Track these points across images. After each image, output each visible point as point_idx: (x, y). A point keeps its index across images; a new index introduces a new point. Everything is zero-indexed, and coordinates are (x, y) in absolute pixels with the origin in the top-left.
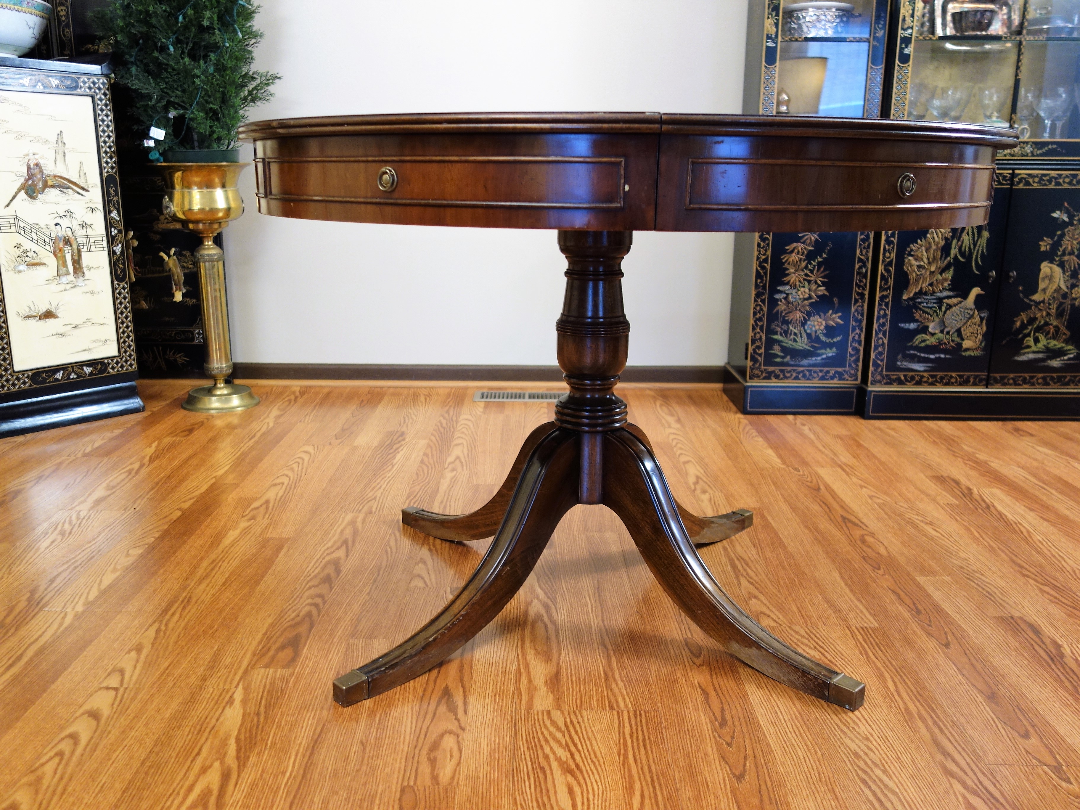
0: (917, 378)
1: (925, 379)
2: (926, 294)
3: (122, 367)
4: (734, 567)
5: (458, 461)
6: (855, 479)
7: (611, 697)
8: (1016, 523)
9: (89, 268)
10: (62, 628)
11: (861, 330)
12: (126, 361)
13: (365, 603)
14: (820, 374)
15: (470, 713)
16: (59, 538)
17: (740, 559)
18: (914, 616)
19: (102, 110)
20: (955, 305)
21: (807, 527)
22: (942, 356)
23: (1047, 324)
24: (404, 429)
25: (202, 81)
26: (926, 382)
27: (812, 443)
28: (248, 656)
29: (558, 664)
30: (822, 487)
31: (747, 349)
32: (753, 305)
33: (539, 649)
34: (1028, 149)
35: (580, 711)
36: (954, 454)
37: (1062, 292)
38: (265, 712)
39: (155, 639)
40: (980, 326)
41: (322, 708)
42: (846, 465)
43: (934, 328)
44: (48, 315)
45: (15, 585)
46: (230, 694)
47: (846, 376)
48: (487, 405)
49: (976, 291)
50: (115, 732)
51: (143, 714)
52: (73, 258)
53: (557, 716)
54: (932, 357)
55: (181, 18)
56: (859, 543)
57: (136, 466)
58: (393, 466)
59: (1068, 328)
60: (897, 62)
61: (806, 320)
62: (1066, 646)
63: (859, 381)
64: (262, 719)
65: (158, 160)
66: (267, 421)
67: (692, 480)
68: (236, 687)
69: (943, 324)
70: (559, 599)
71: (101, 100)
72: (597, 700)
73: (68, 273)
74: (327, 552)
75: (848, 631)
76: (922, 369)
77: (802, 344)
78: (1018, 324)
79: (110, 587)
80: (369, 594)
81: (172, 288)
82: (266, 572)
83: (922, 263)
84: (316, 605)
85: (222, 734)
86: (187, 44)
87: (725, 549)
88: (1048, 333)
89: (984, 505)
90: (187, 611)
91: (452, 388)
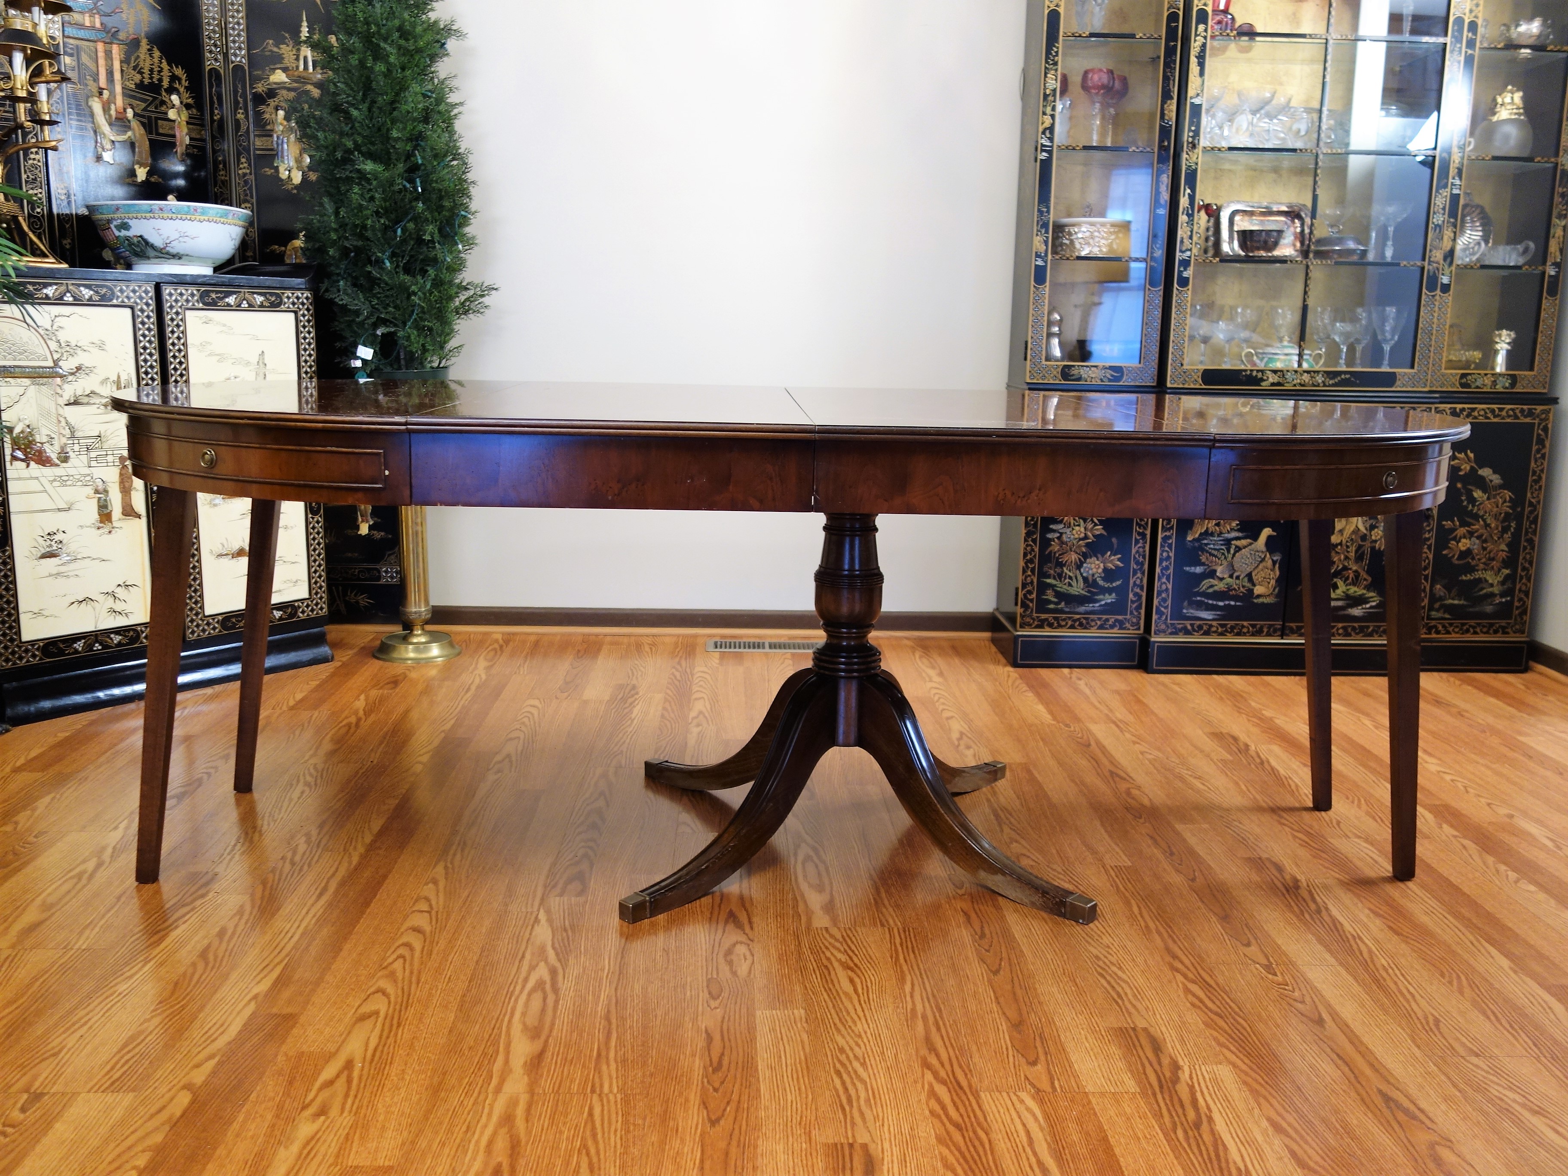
0: (1205, 628)
1: (1214, 629)
2: (1212, 534)
3: (312, 610)
5: (701, 716)
6: (1128, 735)
7: (882, 918)
8: (1286, 778)
11: (1143, 573)
12: (317, 604)
14: (1099, 623)
15: (756, 929)
16: (307, 789)
18: (1166, 857)
19: (304, 327)
20: (1245, 547)
21: (1073, 781)
22: (1232, 603)
23: (1345, 568)
24: (634, 682)
25: (420, 299)
26: (1215, 632)
27: (1087, 698)
28: (540, 887)
29: (831, 893)
30: (1093, 743)
31: (1017, 594)
32: (1022, 545)
33: (812, 882)
34: (1319, 379)
35: (855, 928)
36: (1239, 710)
37: (1361, 534)
38: (571, 928)
39: (446, 874)
40: (1273, 570)
42: (1121, 721)
43: (1222, 572)
44: (241, 552)
46: (534, 916)
47: (1127, 625)
48: (723, 656)
49: (1267, 532)
50: (443, 942)
51: (462, 930)
53: (834, 931)
54: (1221, 604)
55: (399, 231)
56: (1124, 795)
57: (353, 720)
58: (633, 721)
59: (1368, 572)
60: (1175, 285)
61: (1082, 563)
62: (1303, 881)
63: (1141, 631)
64: (570, 934)
66: (476, 672)
67: (955, 735)
68: (538, 910)
69: (1231, 566)
71: (304, 316)
72: (870, 920)
74: (586, 802)
75: (1102, 869)
76: (1210, 617)
77: (1078, 588)
81: (357, 519)
84: (590, 848)
85: (538, 944)
86: (403, 257)
88: (1347, 578)
89: (1258, 761)
91: (678, 636)
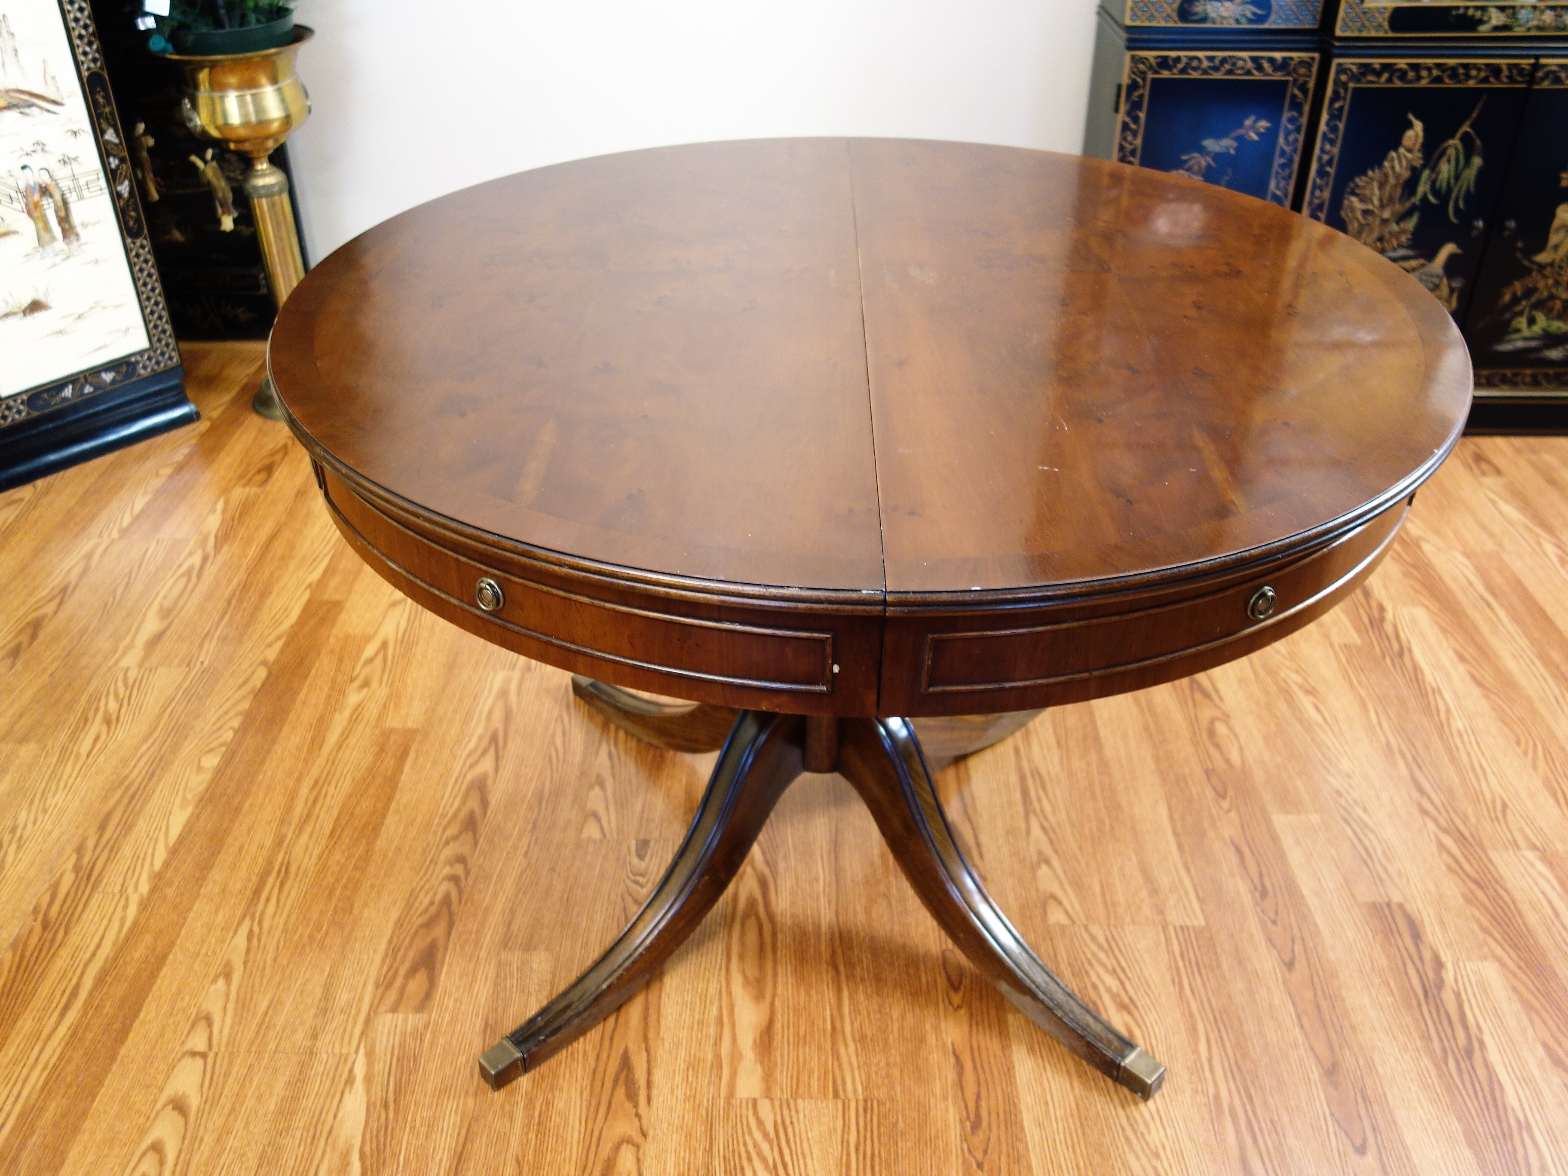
3: (158, 363)
4: (1025, 793)
7: (837, 1072)
8: (1433, 691)
9: (85, 225)
10: (125, 930)
12: (163, 354)
13: (521, 874)
15: (654, 1102)
16: (104, 729)
17: (1036, 774)
18: (1256, 904)
23: (1552, 297)
28: (370, 988)
29: (772, 1004)
33: (749, 973)
35: (795, 1100)
38: (395, 1101)
39: (248, 951)
40: (1449, 300)
41: (467, 1093)
44: (35, 306)
45: (55, 835)
46: (349, 1064)
49: (1449, 249)
50: (209, 1139)
51: (242, 1105)
52: (58, 216)
53: (765, 1109)
56: (1205, 737)
57: (197, 559)
62: (1449, 966)
64: (391, 1115)
65: (164, 50)
68: (357, 1052)
70: (781, 866)
72: (819, 1079)
73: (54, 239)
74: (470, 761)
75: (1162, 937)
78: (1507, 297)
79: (181, 840)
80: (526, 854)
82: (386, 807)
83: (1370, 207)
84: (456, 880)
85: (341, 1142)
87: (1017, 750)
88: (1551, 311)
89: (1396, 647)
90: (285, 892)
